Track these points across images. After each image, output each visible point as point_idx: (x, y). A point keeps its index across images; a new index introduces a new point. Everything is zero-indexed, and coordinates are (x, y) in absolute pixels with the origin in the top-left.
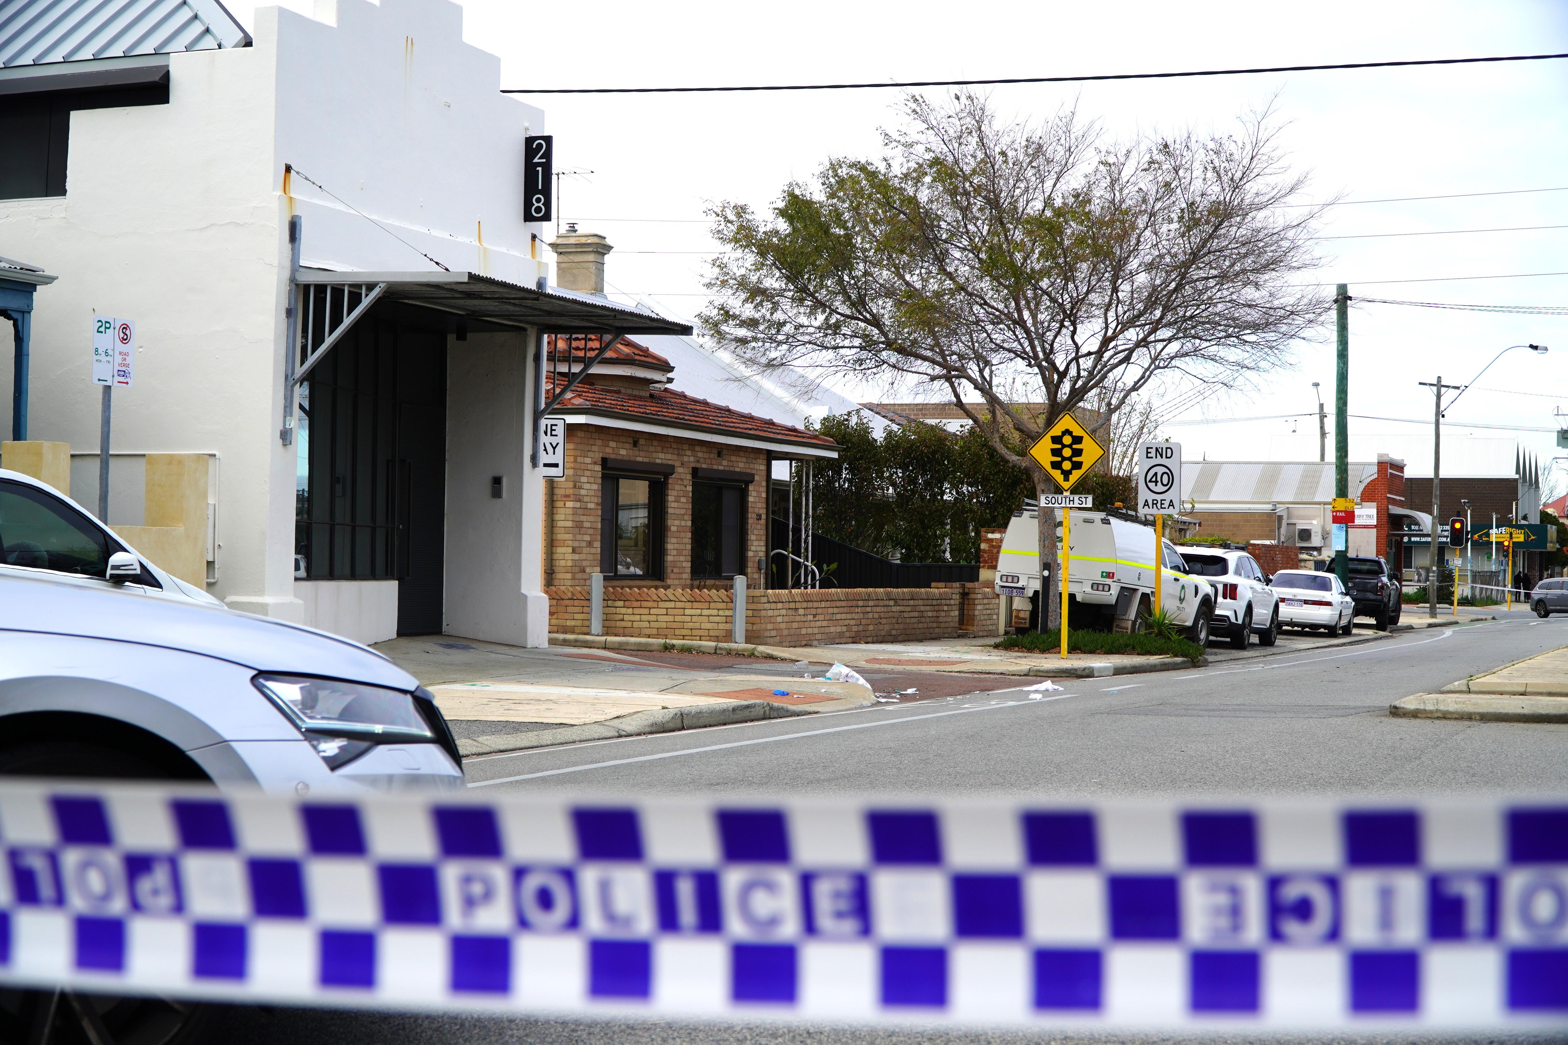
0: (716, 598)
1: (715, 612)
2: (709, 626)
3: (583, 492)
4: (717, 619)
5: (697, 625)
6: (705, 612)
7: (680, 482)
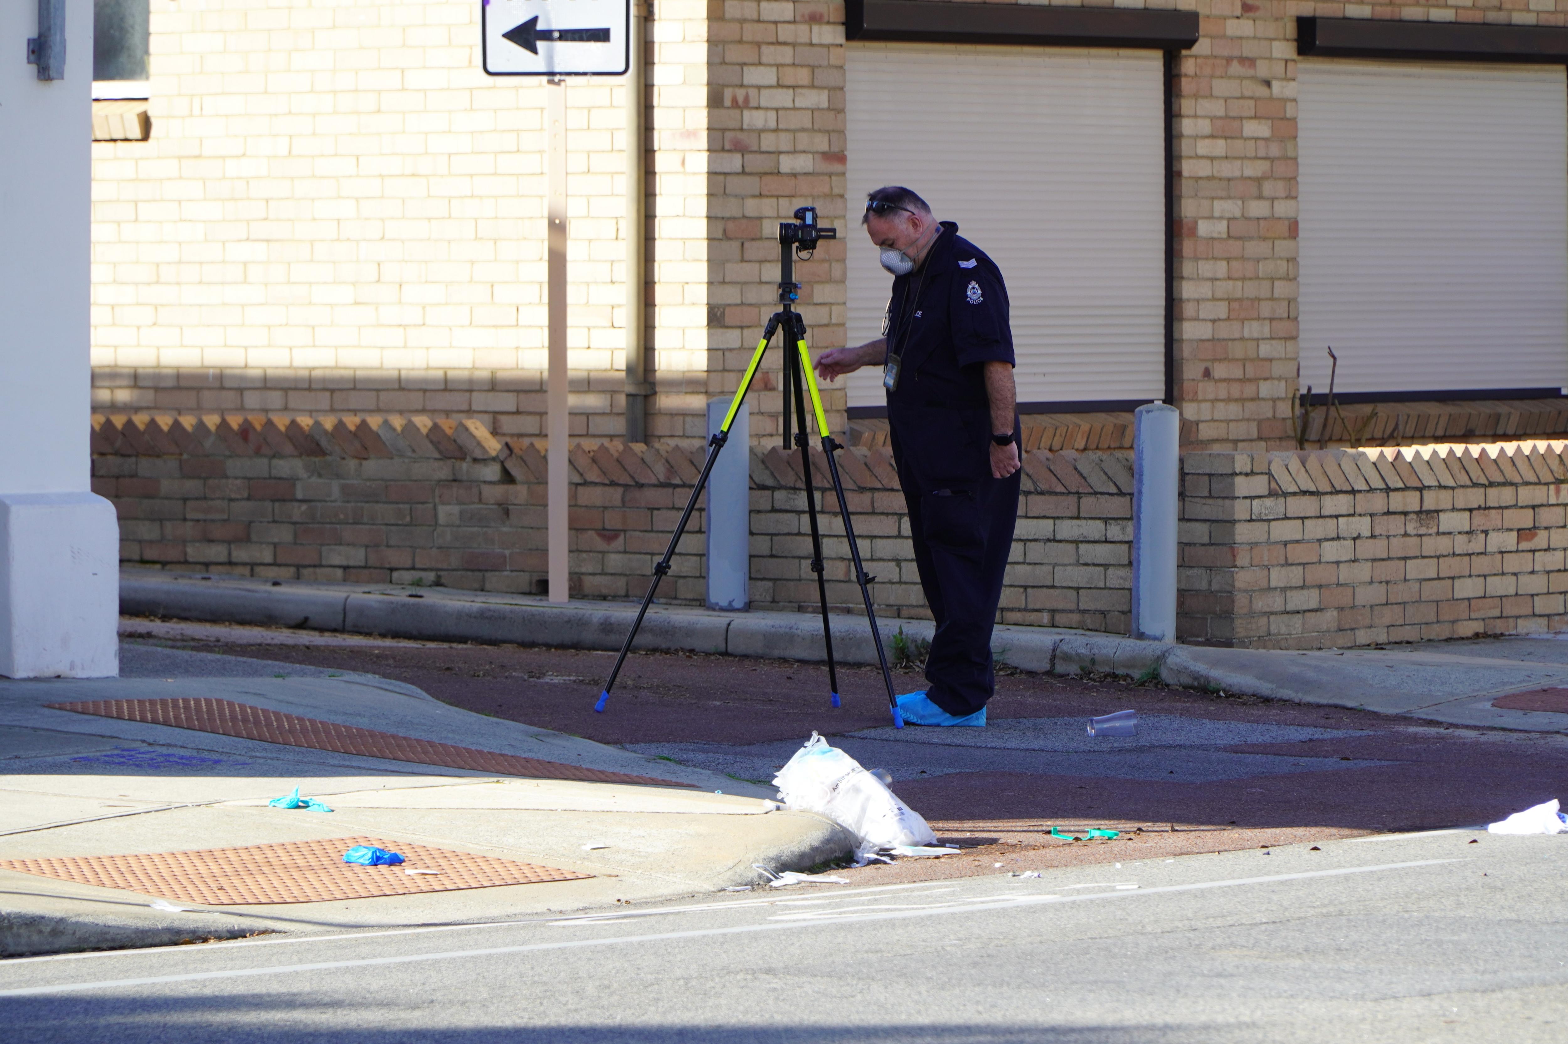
0: (1098, 482)
1: (1094, 529)
2: (1078, 576)
3: (754, 119)
4: (1101, 552)
5: (1042, 574)
6: (1068, 529)
7: (1236, 68)
